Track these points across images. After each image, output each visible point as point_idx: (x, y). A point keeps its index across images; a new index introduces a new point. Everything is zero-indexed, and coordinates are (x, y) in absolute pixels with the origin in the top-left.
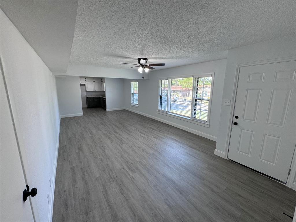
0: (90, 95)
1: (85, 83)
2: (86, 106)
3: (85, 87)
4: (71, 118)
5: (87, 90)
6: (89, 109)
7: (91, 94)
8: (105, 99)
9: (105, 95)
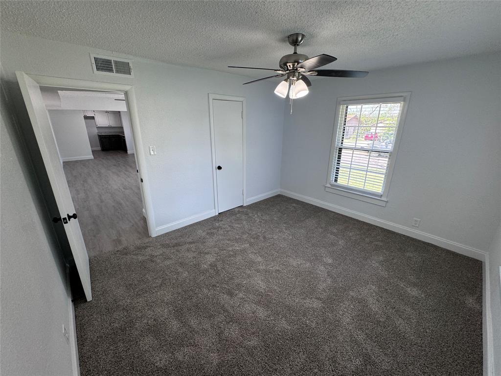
0: (104, 133)
1: (94, 116)
2: (99, 148)
3: (94, 120)
4: (76, 162)
5: (98, 126)
6: (103, 152)
7: (105, 131)
8: (124, 137)
9: (123, 133)
